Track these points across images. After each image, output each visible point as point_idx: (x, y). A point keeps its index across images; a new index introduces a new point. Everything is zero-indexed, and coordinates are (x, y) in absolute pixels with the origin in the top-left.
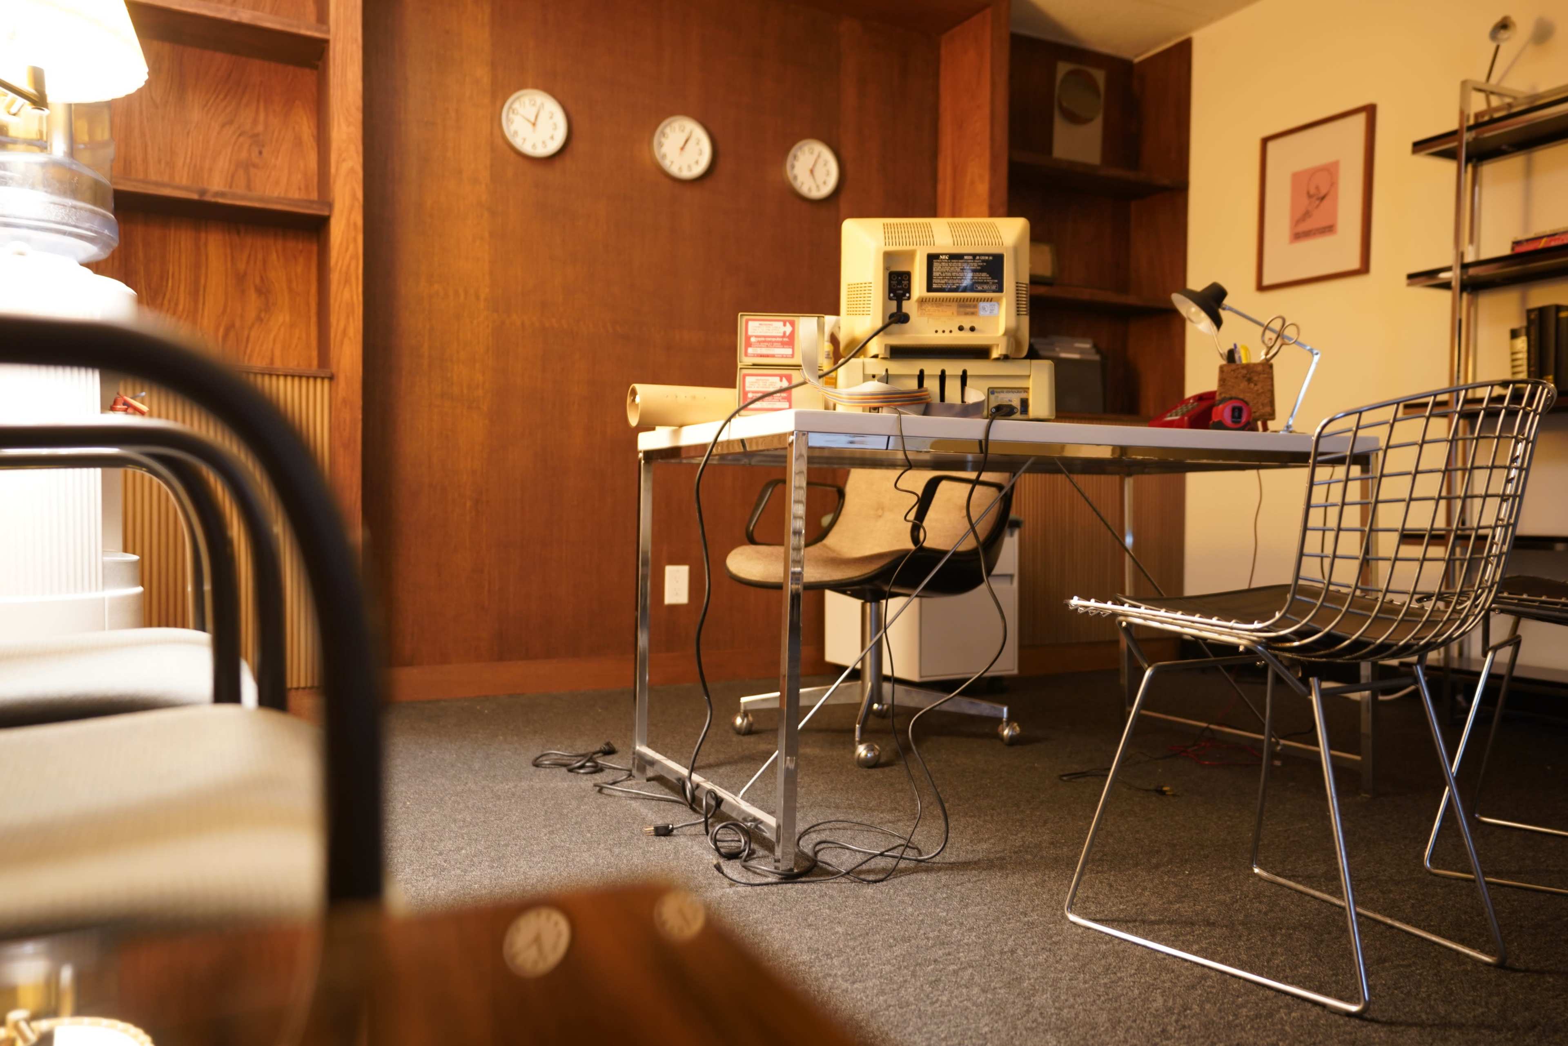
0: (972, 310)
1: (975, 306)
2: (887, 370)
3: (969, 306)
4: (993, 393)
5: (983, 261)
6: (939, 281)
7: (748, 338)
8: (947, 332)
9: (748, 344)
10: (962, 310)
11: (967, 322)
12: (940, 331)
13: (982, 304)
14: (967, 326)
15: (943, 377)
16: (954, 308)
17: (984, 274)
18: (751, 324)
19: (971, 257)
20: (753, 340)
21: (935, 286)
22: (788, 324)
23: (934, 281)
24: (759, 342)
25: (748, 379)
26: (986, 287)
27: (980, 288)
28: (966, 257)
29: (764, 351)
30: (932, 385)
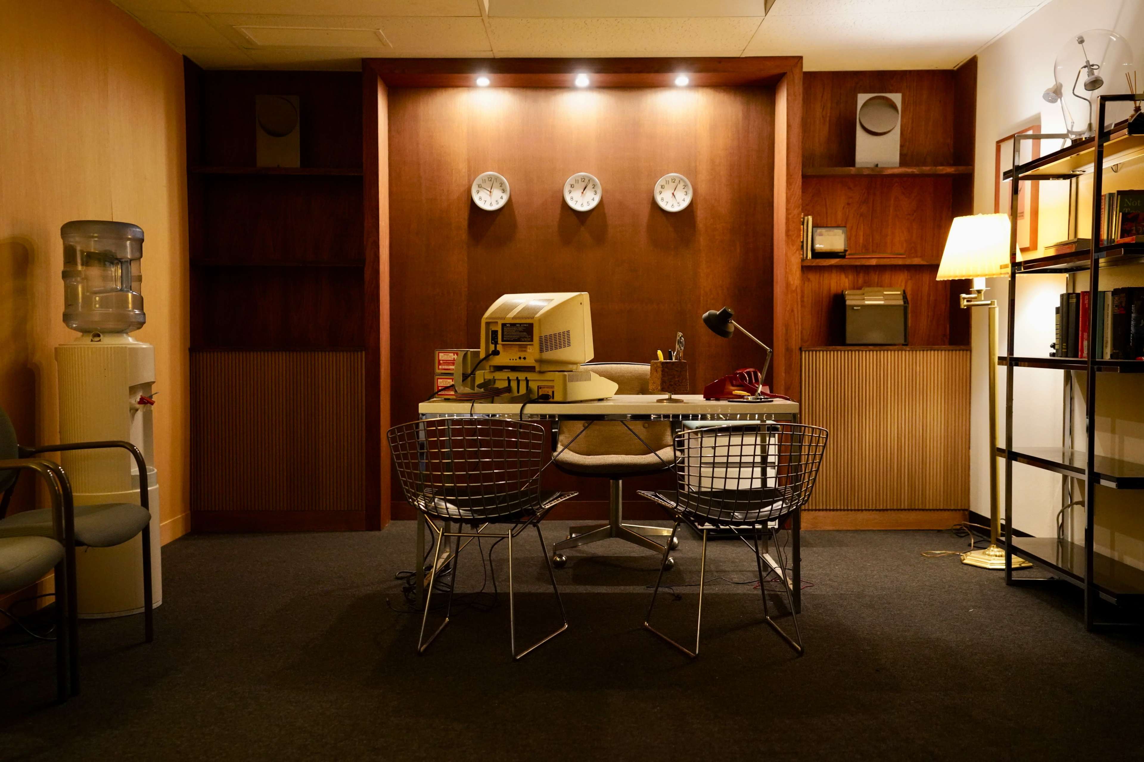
0: (524, 349)
1: (526, 348)
2: (494, 377)
3: (523, 347)
4: (540, 388)
5: (524, 327)
6: (506, 337)
7: (439, 361)
8: (514, 360)
9: (439, 364)
10: (520, 349)
11: (522, 355)
12: (512, 359)
13: (529, 346)
14: (522, 357)
15: (518, 381)
16: (516, 349)
17: (525, 333)
18: (440, 354)
19: (519, 325)
20: (441, 362)
21: (505, 339)
22: (455, 354)
23: (505, 336)
24: (444, 363)
25: (439, 380)
26: (526, 339)
27: (523, 340)
28: (517, 325)
29: (446, 367)
30: (514, 385)
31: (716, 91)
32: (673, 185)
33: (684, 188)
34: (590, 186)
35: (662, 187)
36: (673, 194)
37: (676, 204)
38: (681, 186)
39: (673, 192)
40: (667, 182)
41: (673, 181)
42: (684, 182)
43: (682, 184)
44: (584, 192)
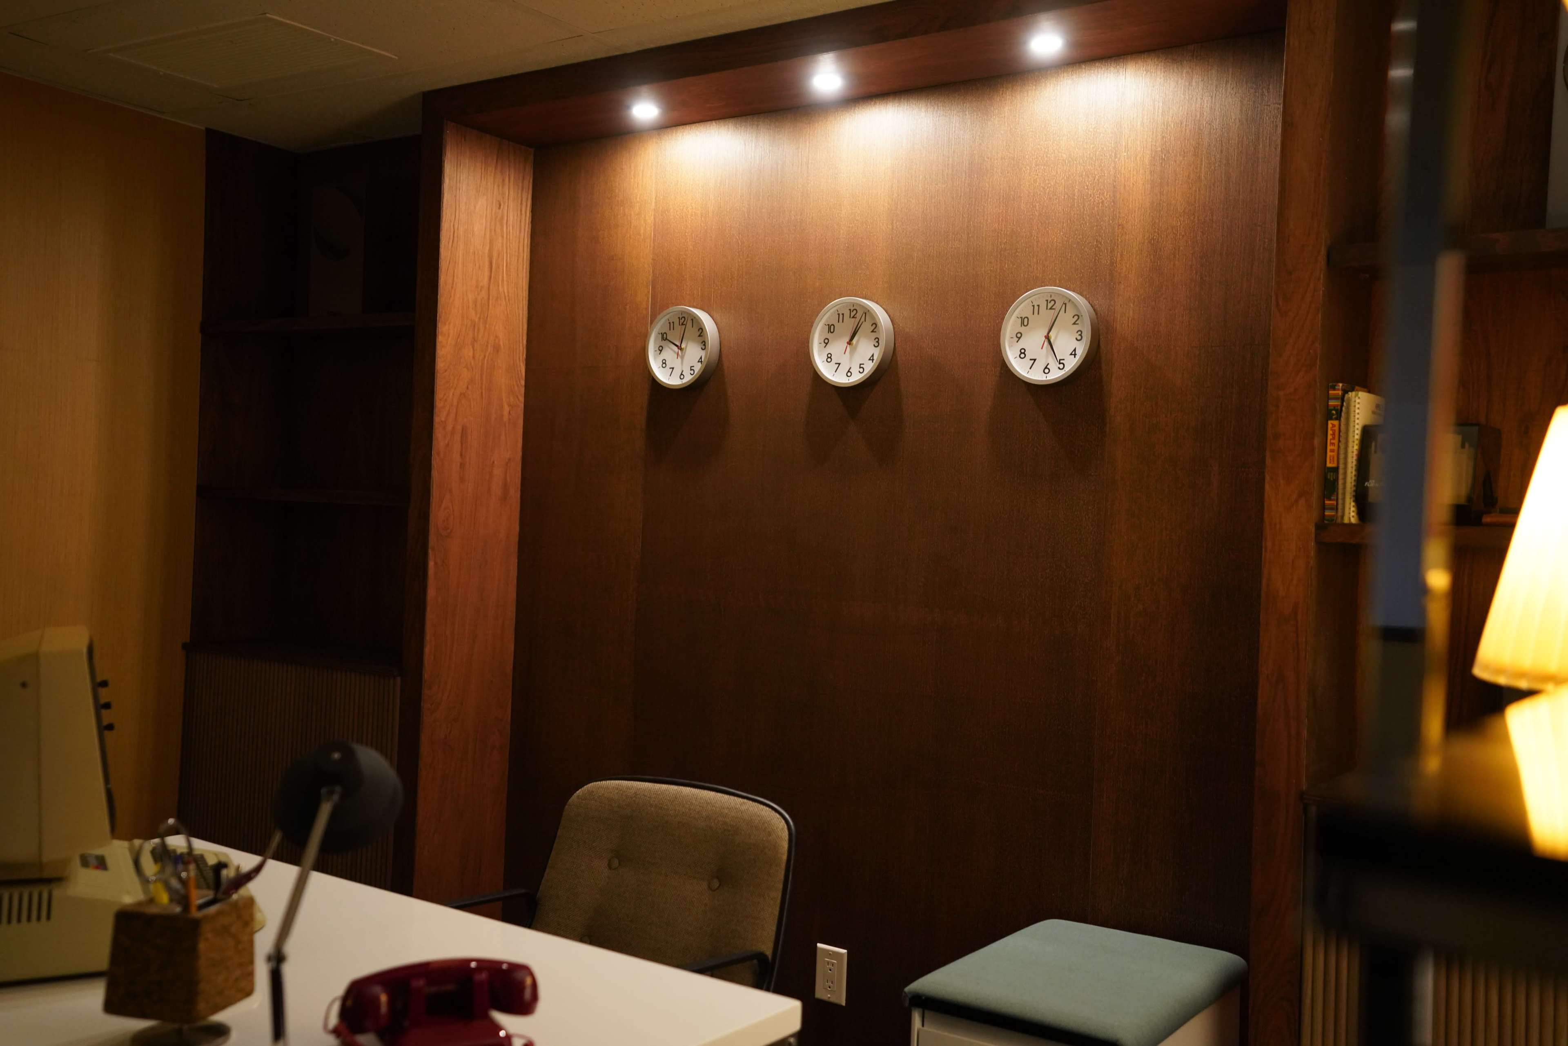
31: (1174, 61)
32: (1047, 316)
33: (1074, 324)
34: (866, 327)
35: (1024, 321)
36: (1048, 338)
37: (1053, 366)
38: (1066, 318)
39: (1046, 334)
40: (1036, 309)
41: (1050, 306)
42: (1075, 305)
43: (1071, 312)
44: (854, 341)
